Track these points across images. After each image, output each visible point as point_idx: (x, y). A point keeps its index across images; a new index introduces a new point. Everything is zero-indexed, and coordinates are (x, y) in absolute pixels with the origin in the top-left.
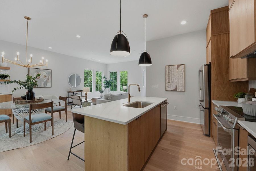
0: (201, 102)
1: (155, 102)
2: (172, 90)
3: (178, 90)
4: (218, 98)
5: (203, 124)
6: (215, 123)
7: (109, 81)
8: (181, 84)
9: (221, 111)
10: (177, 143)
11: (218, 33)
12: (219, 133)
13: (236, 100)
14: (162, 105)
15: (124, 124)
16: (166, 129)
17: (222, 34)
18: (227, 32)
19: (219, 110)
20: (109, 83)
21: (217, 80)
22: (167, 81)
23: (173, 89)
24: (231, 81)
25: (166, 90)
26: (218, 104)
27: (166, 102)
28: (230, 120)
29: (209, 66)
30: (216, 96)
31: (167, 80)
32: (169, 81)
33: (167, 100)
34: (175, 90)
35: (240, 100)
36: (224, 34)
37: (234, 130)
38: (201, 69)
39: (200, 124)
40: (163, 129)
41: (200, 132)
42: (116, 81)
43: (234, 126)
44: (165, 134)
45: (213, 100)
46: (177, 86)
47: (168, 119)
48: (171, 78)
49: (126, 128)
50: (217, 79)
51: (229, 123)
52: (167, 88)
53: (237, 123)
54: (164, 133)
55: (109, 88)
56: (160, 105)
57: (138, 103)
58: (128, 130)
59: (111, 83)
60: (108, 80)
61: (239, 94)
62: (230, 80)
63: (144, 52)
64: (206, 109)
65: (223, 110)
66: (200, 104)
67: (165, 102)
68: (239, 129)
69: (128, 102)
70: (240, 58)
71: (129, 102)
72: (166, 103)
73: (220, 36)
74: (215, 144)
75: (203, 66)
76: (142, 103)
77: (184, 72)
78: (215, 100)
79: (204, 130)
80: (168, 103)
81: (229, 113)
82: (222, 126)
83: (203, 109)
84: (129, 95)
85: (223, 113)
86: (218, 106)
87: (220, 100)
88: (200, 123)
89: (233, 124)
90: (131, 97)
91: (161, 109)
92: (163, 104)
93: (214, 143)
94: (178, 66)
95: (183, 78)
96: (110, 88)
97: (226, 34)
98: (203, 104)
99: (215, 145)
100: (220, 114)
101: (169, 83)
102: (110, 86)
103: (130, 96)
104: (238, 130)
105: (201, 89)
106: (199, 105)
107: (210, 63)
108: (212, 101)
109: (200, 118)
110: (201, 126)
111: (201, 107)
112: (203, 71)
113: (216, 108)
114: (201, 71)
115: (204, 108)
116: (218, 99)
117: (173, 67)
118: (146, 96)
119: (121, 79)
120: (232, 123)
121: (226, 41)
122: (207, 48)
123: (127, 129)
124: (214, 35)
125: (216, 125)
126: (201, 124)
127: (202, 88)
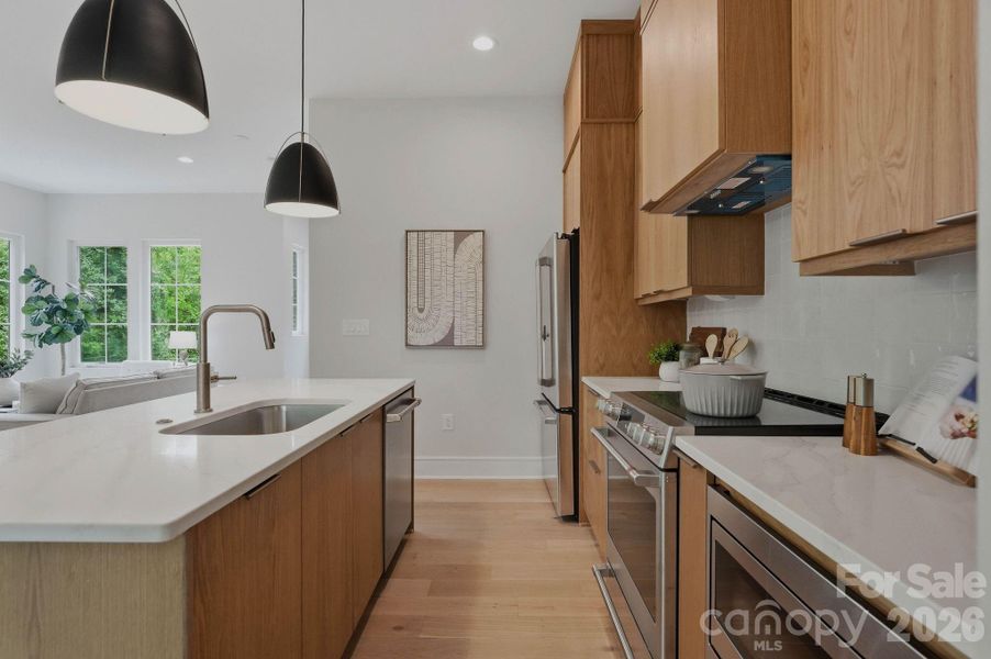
0: (546, 390)
1: (356, 397)
2: (431, 343)
3: (457, 342)
4: (602, 367)
5: (554, 476)
6: (594, 464)
7: (72, 300)
8: (471, 316)
9: (618, 411)
10: (459, 579)
11: (604, 117)
12: (611, 500)
13: (653, 372)
14: (390, 411)
15: (156, 538)
16: (411, 526)
17: (616, 123)
18: (630, 120)
19: (610, 409)
20: (66, 313)
21: (597, 297)
22: (413, 301)
23: (439, 336)
24: (641, 303)
25: (407, 345)
26: (604, 390)
27: (408, 396)
28: (651, 440)
29: (573, 240)
30: (597, 359)
31: (414, 296)
32: (421, 302)
33: (412, 388)
34: (447, 343)
35: (667, 369)
36: (621, 123)
37: (663, 474)
38: (544, 255)
39: (540, 477)
40: (396, 530)
41: (544, 510)
42: (125, 303)
43: (662, 462)
44: (407, 551)
45: (588, 374)
46: (453, 324)
47: (415, 477)
48: (428, 288)
49: (176, 562)
50: (600, 294)
51: (649, 454)
52: (410, 333)
53: (673, 447)
54: (403, 543)
55: (67, 344)
56: (381, 412)
57: (265, 412)
58: (187, 569)
59: (86, 312)
60: (61, 295)
61: (664, 350)
62: (637, 300)
63: (297, 139)
64: (563, 412)
65: (625, 407)
66: (541, 398)
67: (406, 399)
68: (677, 471)
69: (197, 412)
70: (670, 216)
71: (207, 407)
72: (410, 401)
73: (609, 131)
74: (597, 545)
75: (551, 240)
76: (284, 408)
77: (483, 262)
78: (593, 375)
79: (557, 500)
80: (419, 402)
81: (643, 416)
82: (626, 467)
83: (554, 416)
84: (207, 367)
85: (625, 418)
86: (606, 395)
87: (607, 375)
88: (544, 474)
89: (661, 453)
90: (216, 378)
91: (387, 429)
92: (396, 406)
93: (592, 542)
94: (461, 235)
95: (481, 291)
96: (75, 344)
97: (628, 123)
98: (554, 394)
99: (595, 549)
100: (615, 424)
101: (421, 310)
102: (78, 331)
103: (212, 374)
104: (674, 474)
105: (544, 337)
106: (540, 403)
107: (576, 231)
108: (584, 379)
109: (543, 455)
110: (546, 484)
111: (547, 407)
112: (551, 260)
113: (601, 404)
114: (544, 262)
115: (557, 410)
116: (603, 371)
117: (438, 239)
118: (311, 377)
119: (158, 296)
120: (656, 448)
121: (628, 152)
122: (564, 171)
123: (182, 565)
124: (591, 120)
125: (598, 471)
126: (547, 477)
127: (548, 331)
